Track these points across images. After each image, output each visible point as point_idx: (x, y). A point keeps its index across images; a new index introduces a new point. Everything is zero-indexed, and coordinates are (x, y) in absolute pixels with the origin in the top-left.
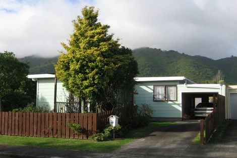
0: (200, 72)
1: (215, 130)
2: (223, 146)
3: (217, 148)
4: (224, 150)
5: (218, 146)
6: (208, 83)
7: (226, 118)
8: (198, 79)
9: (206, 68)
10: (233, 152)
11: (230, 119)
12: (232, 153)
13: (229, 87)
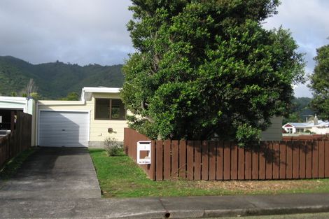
0: (11, 80)
1: (10, 162)
2: (15, 182)
3: (6, 186)
4: (15, 188)
5: (8, 183)
6: (14, 96)
7: (33, 144)
8: (8, 89)
9: (20, 74)
10: (27, 190)
11: (38, 146)
12: (25, 192)
13: (39, 103)
